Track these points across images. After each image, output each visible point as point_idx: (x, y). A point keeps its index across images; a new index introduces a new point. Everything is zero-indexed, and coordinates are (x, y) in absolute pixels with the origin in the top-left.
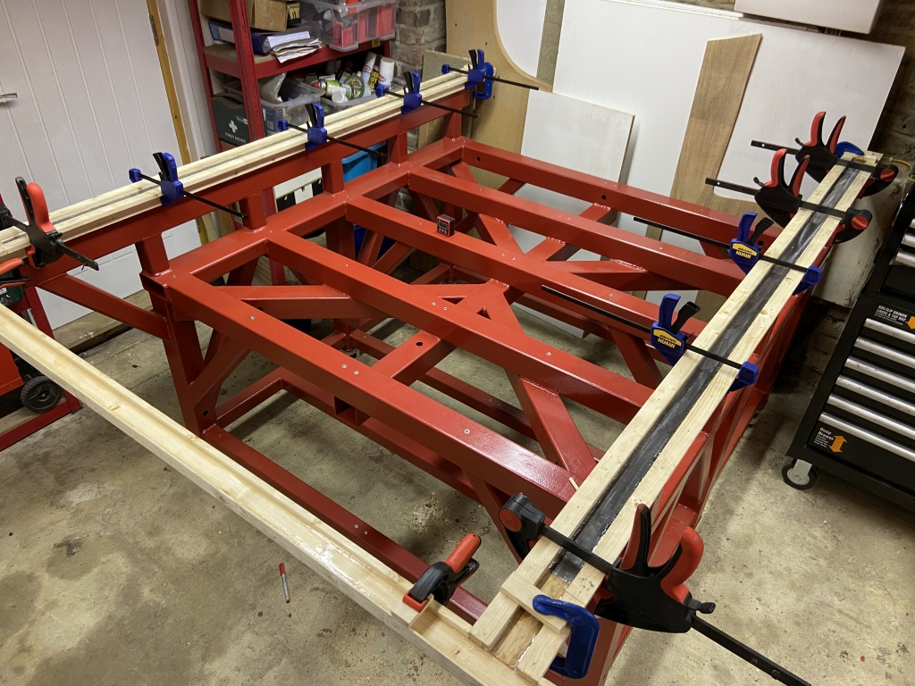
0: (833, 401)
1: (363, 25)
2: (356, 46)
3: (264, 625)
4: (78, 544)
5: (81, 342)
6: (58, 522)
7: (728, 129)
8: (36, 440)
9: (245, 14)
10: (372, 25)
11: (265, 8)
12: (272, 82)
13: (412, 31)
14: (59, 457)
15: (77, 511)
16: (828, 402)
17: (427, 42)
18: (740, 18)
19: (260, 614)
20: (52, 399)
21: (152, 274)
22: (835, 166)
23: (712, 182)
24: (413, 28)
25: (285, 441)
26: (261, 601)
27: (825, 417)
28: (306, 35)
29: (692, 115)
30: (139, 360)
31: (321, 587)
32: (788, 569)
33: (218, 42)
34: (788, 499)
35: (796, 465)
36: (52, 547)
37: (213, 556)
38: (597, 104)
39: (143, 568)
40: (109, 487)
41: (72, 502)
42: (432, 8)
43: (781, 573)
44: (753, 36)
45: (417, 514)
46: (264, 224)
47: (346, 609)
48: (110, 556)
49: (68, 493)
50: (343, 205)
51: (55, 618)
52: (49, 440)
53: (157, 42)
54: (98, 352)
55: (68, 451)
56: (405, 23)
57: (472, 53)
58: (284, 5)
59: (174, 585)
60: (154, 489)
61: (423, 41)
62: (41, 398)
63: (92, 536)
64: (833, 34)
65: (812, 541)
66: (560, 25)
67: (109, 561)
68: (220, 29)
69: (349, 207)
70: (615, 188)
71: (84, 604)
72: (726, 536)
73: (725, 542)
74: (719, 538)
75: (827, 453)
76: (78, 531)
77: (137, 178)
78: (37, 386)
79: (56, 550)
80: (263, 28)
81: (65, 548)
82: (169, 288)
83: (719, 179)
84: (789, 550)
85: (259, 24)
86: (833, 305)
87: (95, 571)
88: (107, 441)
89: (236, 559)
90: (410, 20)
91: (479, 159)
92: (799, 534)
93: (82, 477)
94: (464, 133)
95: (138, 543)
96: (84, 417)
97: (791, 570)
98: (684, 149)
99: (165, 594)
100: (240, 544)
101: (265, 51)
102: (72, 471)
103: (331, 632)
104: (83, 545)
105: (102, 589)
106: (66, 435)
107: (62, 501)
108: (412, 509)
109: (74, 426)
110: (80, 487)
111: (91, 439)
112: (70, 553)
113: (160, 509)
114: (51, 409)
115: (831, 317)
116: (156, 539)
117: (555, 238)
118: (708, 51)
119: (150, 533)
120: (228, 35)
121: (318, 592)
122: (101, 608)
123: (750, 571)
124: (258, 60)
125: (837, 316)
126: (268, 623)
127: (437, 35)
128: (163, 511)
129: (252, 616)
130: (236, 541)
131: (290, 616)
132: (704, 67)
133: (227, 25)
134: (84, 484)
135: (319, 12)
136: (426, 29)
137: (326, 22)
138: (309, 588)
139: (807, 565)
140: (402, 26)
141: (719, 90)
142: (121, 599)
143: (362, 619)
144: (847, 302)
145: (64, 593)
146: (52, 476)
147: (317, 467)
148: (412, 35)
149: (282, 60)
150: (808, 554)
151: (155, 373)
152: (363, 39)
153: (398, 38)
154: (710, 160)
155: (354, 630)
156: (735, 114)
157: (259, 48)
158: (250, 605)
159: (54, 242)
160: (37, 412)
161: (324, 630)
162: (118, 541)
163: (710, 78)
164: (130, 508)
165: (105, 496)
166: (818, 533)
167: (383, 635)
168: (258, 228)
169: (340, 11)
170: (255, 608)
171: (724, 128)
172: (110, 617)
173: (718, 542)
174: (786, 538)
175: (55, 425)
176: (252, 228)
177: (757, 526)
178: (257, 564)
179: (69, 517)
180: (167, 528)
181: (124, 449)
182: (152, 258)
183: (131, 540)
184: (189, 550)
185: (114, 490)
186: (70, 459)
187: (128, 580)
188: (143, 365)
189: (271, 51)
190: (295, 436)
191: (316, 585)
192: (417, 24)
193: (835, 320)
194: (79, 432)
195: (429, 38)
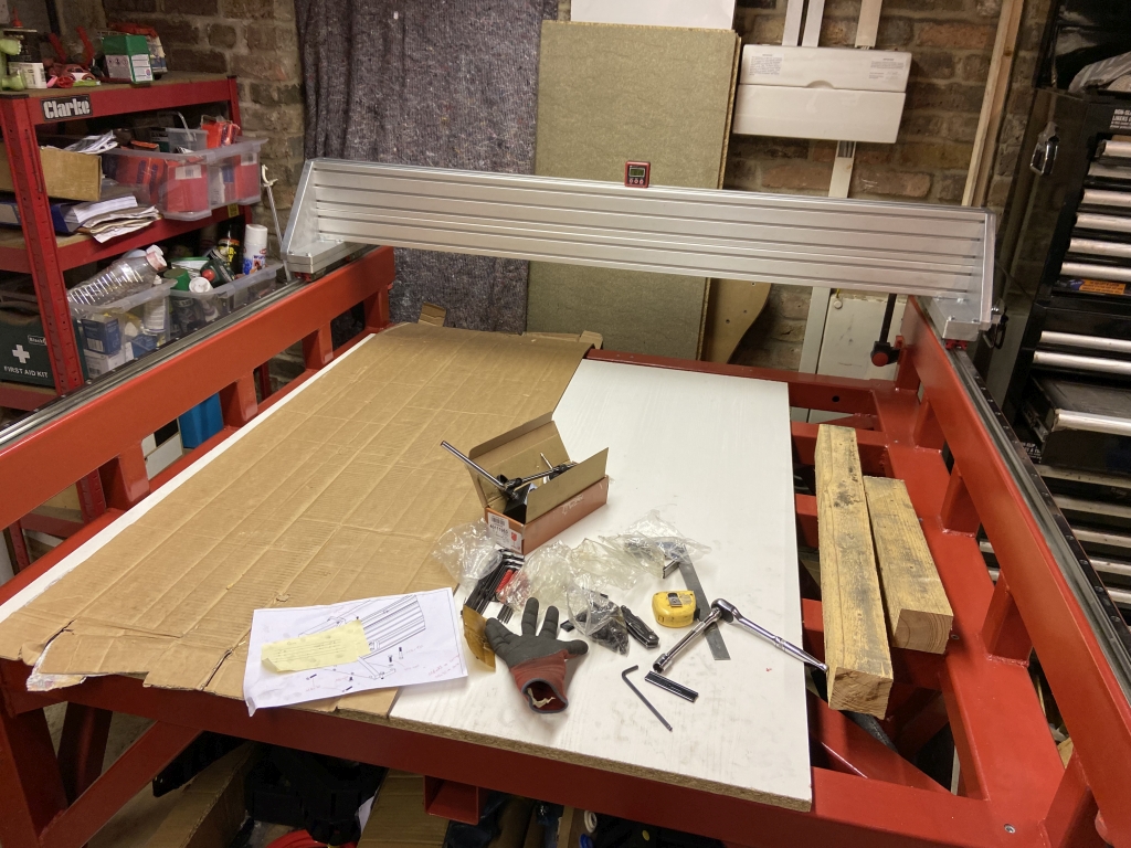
2: (208, 212)
28: (130, 202)
80: (61, 195)
85: (53, 191)
101: (71, 230)
124: (62, 242)
149: (102, 239)
152: (218, 203)
157: (61, 227)
189: (80, 229)
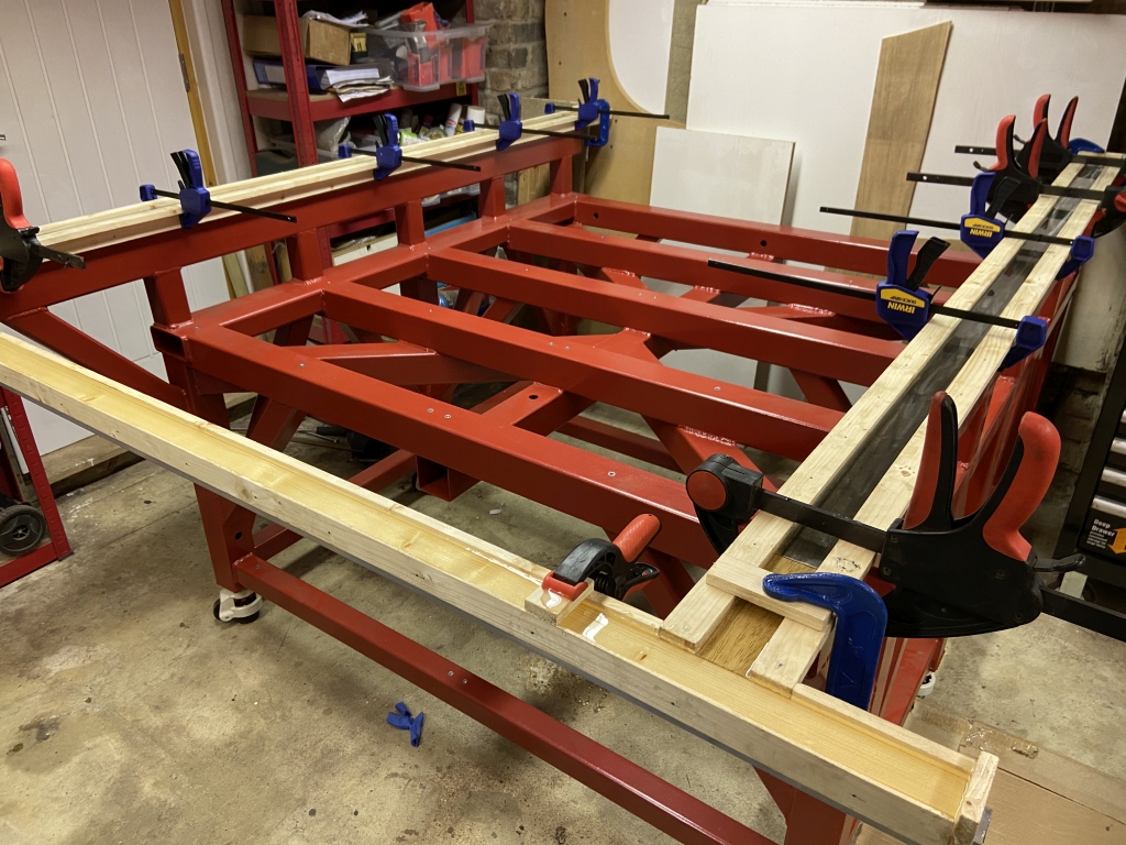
0: (1109, 477)
1: (445, 63)
2: (436, 86)
3: (318, 828)
4: (55, 725)
5: (76, 472)
6: (30, 696)
7: (918, 147)
8: (7, 595)
9: (298, 37)
10: (456, 64)
11: (323, 34)
12: (332, 128)
13: (506, 74)
14: (37, 614)
15: (57, 681)
16: (1103, 478)
17: (525, 88)
18: (921, 7)
19: (313, 813)
20: (32, 536)
21: (167, 324)
22: (1070, 165)
23: (915, 177)
24: (507, 71)
25: (347, 585)
26: (315, 794)
27: (1100, 503)
28: (373, 73)
29: (869, 135)
30: (154, 495)
31: (400, 771)
32: (1077, 724)
33: (265, 86)
34: (1058, 632)
35: (1064, 581)
36: (17, 729)
37: (243, 735)
38: (745, 135)
39: (144, 755)
40: (102, 649)
41: (50, 671)
42: (530, 47)
43: (1068, 729)
44: (941, 25)
45: (536, 669)
46: (320, 275)
47: (438, 801)
48: (98, 740)
49: (45, 660)
50: (424, 258)
51: (13, 827)
52: (25, 595)
53: (188, 89)
54: (99, 488)
55: (50, 607)
56: (496, 66)
57: (583, 84)
58: (347, 33)
59: (187, 775)
60: (164, 650)
61: (519, 86)
62: (16, 536)
63: (74, 715)
64: (1044, 10)
65: (1103, 684)
66: (692, 49)
67: (95, 746)
68: (268, 68)
69: (432, 259)
70: (777, 230)
71: (56, 806)
72: (980, 683)
73: (980, 692)
74: (971, 687)
75: (1106, 556)
76: (55, 708)
77: (149, 196)
78: (12, 517)
79: (21, 733)
80: (320, 58)
81: (35, 731)
82: (191, 342)
83: (923, 171)
84: (1073, 697)
85: (315, 54)
86: (1081, 373)
87: (76, 759)
88: (103, 593)
89: (278, 739)
90: (502, 61)
91: (596, 216)
92: (1082, 675)
93: (66, 639)
94: (575, 189)
95: (138, 721)
96: (75, 565)
97: (1080, 724)
98: (863, 180)
99: (173, 789)
100: (284, 718)
101: (323, 89)
102: (52, 632)
103: (417, 834)
104: (60, 726)
105: (83, 784)
106: (48, 588)
107: (36, 671)
108: (528, 663)
109: (61, 576)
110: (63, 651)
111: (82, 591)
112: (42, 737)
113: (172, 676)
114: (31, 551)
115: (1080, 390)
116: (165, 715)
117: (706, 286)
118: (884, 51)
119: (157, 708)
120: (276, 73)
121: (398, 779)
122: (81, 811)
123: (1022, 727)
124: (314, 98)
125: (1087, 387)
126: (323, 824)
127: (536, 80)
128: (176, 679)
129: (301, 815)
130: (278, 714)
131: (356, 813)
132: (881, 73)
133: (275, 60)
134: (67, 648)
135: (391, 47)
136: (523, 72)
137: (398, 61)
138: (384, 774)
139: (1101, 716)
140: (493, 69)
141: (903, 98)
142: (110, 797)
143: (463, 814)
144: (1099, 365)
145: (27, 792)
146: (24, 639)
147: (393, 614)
148: (505, 78)
149: (344, 99)
150: (1099, 702)
151: (174, 509)
152: (446, 79)
153: (489, 85)
154: (898, 190)
155: (451, 830)
156: (926, 127)
157: (315, 87)
158: (297, 801)
159: (27, 242)
160: (12, 555)
161: (407, 832)
162: (111, 719)
163: (889, 86)
164: (130, 676)
165: (96, 662)
166: (1108, 673)
167: (494, 835)
168: (313, 278)
169: (416, 40)
170: (304, 804)
171: (913, 146)
172: (93, 823)
173: (970, 691)
174: (1065, 682)
175: (34, 576)
176: (303, 279)
177: (1022, 668)
178: (308, 743)
179: (43, 690)
180: (181, 700)
181: (127, 602)
182: (167, 301)
183: (129, 718)
184: (211, 728)
185: (109, 654)
186: (51, 617)
187: (122, 772)
188: (158, 500)
189: (330, 89)
190: (362, 577)
191: (394, 770)
192: (512, 64)
193: (1086, 394)
194: (66, 584)
195: (527, 84)
